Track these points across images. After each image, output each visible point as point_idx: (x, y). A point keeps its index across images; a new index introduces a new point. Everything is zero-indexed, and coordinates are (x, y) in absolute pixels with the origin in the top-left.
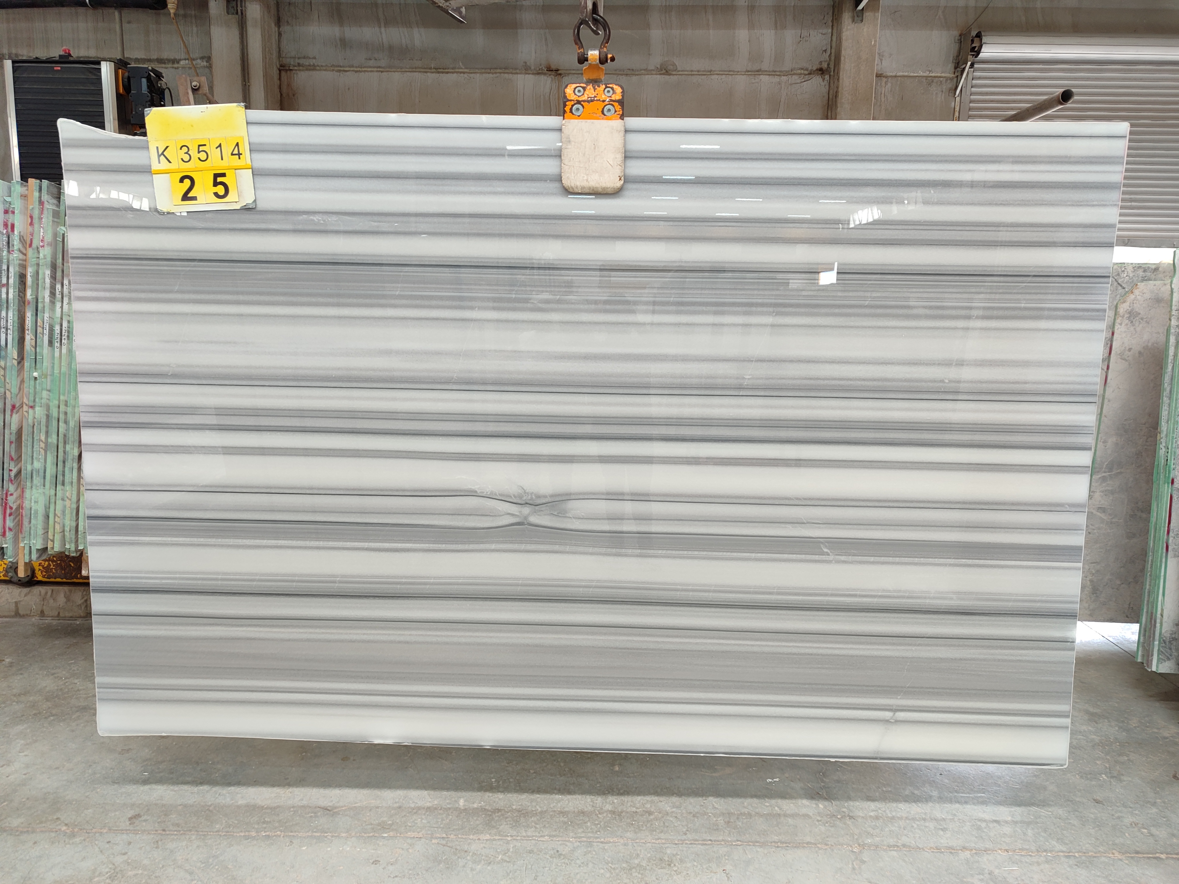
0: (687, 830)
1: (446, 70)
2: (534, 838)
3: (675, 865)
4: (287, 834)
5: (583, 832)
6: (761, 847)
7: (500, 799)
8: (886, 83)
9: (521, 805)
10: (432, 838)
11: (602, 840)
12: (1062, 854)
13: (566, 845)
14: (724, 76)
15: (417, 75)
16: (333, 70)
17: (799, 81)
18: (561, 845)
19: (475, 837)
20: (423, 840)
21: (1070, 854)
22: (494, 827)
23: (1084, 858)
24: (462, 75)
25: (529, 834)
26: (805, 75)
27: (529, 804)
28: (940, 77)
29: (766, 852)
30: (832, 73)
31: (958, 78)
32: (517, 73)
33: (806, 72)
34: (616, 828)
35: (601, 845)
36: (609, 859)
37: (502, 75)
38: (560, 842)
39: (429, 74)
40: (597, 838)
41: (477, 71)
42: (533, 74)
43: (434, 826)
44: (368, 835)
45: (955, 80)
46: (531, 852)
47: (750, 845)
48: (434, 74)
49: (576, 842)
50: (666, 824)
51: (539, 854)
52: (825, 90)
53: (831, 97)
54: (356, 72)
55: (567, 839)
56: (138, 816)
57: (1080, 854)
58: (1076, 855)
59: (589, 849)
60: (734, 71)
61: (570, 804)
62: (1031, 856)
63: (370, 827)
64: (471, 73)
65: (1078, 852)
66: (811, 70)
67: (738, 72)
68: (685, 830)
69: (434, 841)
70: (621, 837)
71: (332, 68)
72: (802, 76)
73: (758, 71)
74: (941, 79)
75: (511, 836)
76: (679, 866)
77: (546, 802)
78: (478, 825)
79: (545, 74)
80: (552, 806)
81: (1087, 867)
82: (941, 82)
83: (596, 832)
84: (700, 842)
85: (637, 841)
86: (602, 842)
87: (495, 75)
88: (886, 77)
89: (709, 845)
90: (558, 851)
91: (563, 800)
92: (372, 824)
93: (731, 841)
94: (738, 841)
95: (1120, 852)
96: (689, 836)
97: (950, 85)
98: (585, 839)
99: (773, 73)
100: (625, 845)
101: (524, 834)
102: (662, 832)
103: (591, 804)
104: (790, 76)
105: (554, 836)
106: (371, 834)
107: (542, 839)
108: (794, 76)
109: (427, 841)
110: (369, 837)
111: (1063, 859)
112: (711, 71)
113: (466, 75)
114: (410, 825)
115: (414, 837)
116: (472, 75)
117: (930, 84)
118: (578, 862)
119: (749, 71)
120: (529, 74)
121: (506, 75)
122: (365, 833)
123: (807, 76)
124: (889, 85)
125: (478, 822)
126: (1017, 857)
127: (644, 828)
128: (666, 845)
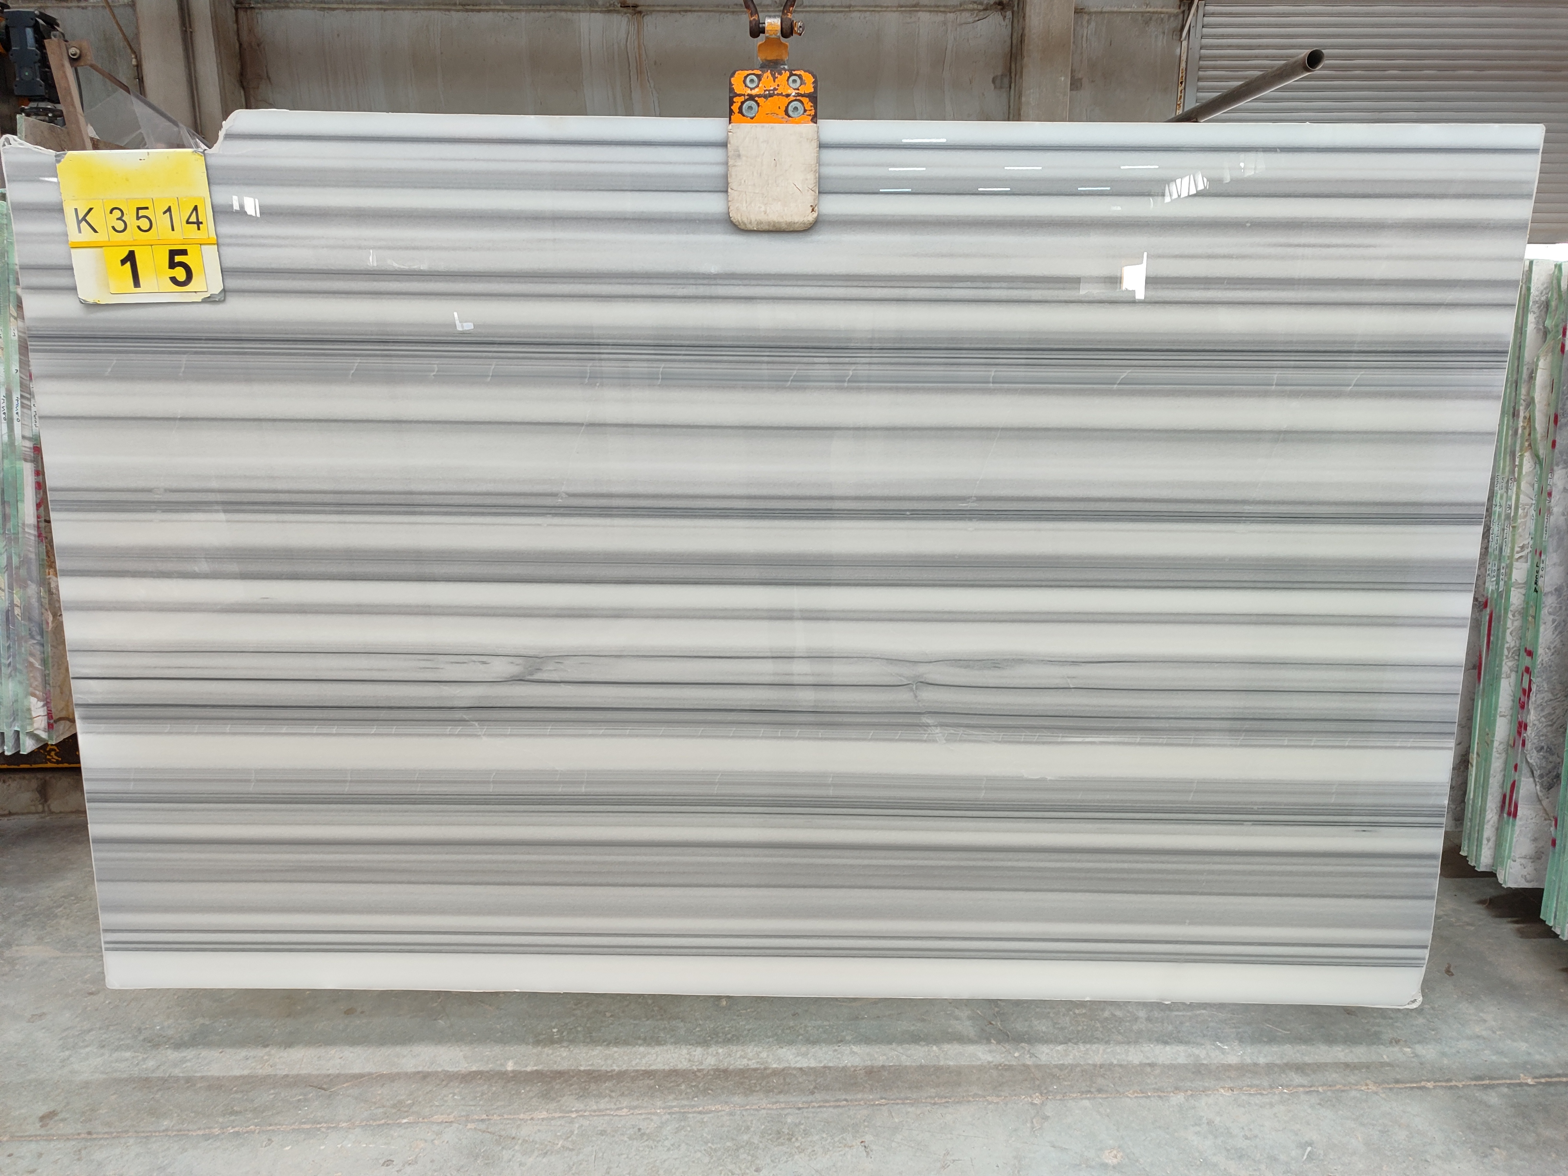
0: (815, 1088)
1: (477, 8)
2: (608, 1112)
3: (797, 1139)
4: (264, 1128)
5: (675, 1099)
6: (912, 1105)
7: (563, 1058)
8: (1089, 22)
9: (592, 1065)
10: (467, 1121)
11: (701, 1109)
12: (1301, 1089)
13: (652, 1120)
14: (868, 13)
15: (436, 14)
16: (314, 8)
17: (971, 20)
18: (644, 1119)
19: (526, 1116)
20: (455, 1125)
21: (1312, 1089)
22: (553, 1099)
23: (1329, 1093)
24: (500, 14)
25: (602, 1106)
26: (980, 11)
27: (603, 1063)
28: (1161, 13)
29: (919, 1112)
30: (1016, 8)
31: (1185, 14)
32: (579, 11)
33: (981, 7)
34: (719, 1091)
35: (699, 1117)
36: (709, 1137)
37: (558, 13)
38: (643, 1116)
39: (453, 13)
40: (694, 1106)
41: (521, 8)
42: (601, 12)
43: (471, 1103)
44: (378, 1123)
45: (1181, 16)
46: (603, 1133)
47: (898, 1104)
48: (460, 13)
49: (665, 1114)
50: (788, 1080)
51: (613, 1136)
52: (1006, 32)
53: (1014, 42)
54: (348, 10)
55: (653, 1110)
56: (52, 1115)
57: (1325, 1088)
58: (1320, 1089)
59: (683, 1124)
60: (881, 7)
61: (659, 1060)
62: (1262, 1094)
63: (381, 1110)
64: (514, 11)
65: (1322, 1086)
66: (988, 4)
67: (888, 7)
68: (812, 1087)
69: (470, 1126)
70: (726, 1102)
71: (312, 5)
72: (976, 12)
73: (914, 6)
74: (1162, 16)
75: (577, 1111)
76: (803, 1140)
77: (626, 1058)
78: (532, 1098)
79: (618, 12)
80: (634, 1063)
81: (1334, 1106)
82: (1162, 19)
83: (693, 1098)
84: (832, 1104)
85: (748, 1107)
86: (700, 1113)
87: (547, 14)
88: (1090, 13)
89: (844, 1106)
90: (639, 1129)
91: (648, 1053)
92: (384, 1107)
93: (872, 1100)
94: (882, 1098)
95: (1375, 1083)
96: (818, 1096)
97: (1175, 24)
98: (677, 1109)
99: (936, 9)
100: (731, 1114)
101: (595, 1107)
102: (780, 1092)
103: (687, 1056)
104: (958, 13)
105: (635, 1108)
106: (383, 1122)
107: (619, 1113)
108: (964, 14)
109: (461, 1127)
110: (379, 1125)
111: (1303, 1097)
112: (850, 6)
113: (506, 14)
114: (437, 1103)
115: (442, 1122)
116: (515, 14)
117: (1147, 23)
118: (667, 1143)
119: (902, 7)
120: (596, 12)
121: (563, 14)
122: (375, 1120)
123: (981, 13)
124: (1093, 24)
125: (531, 1094)
126: (1244, 1097)
127: (758, 1088)
128: (786, 1111)
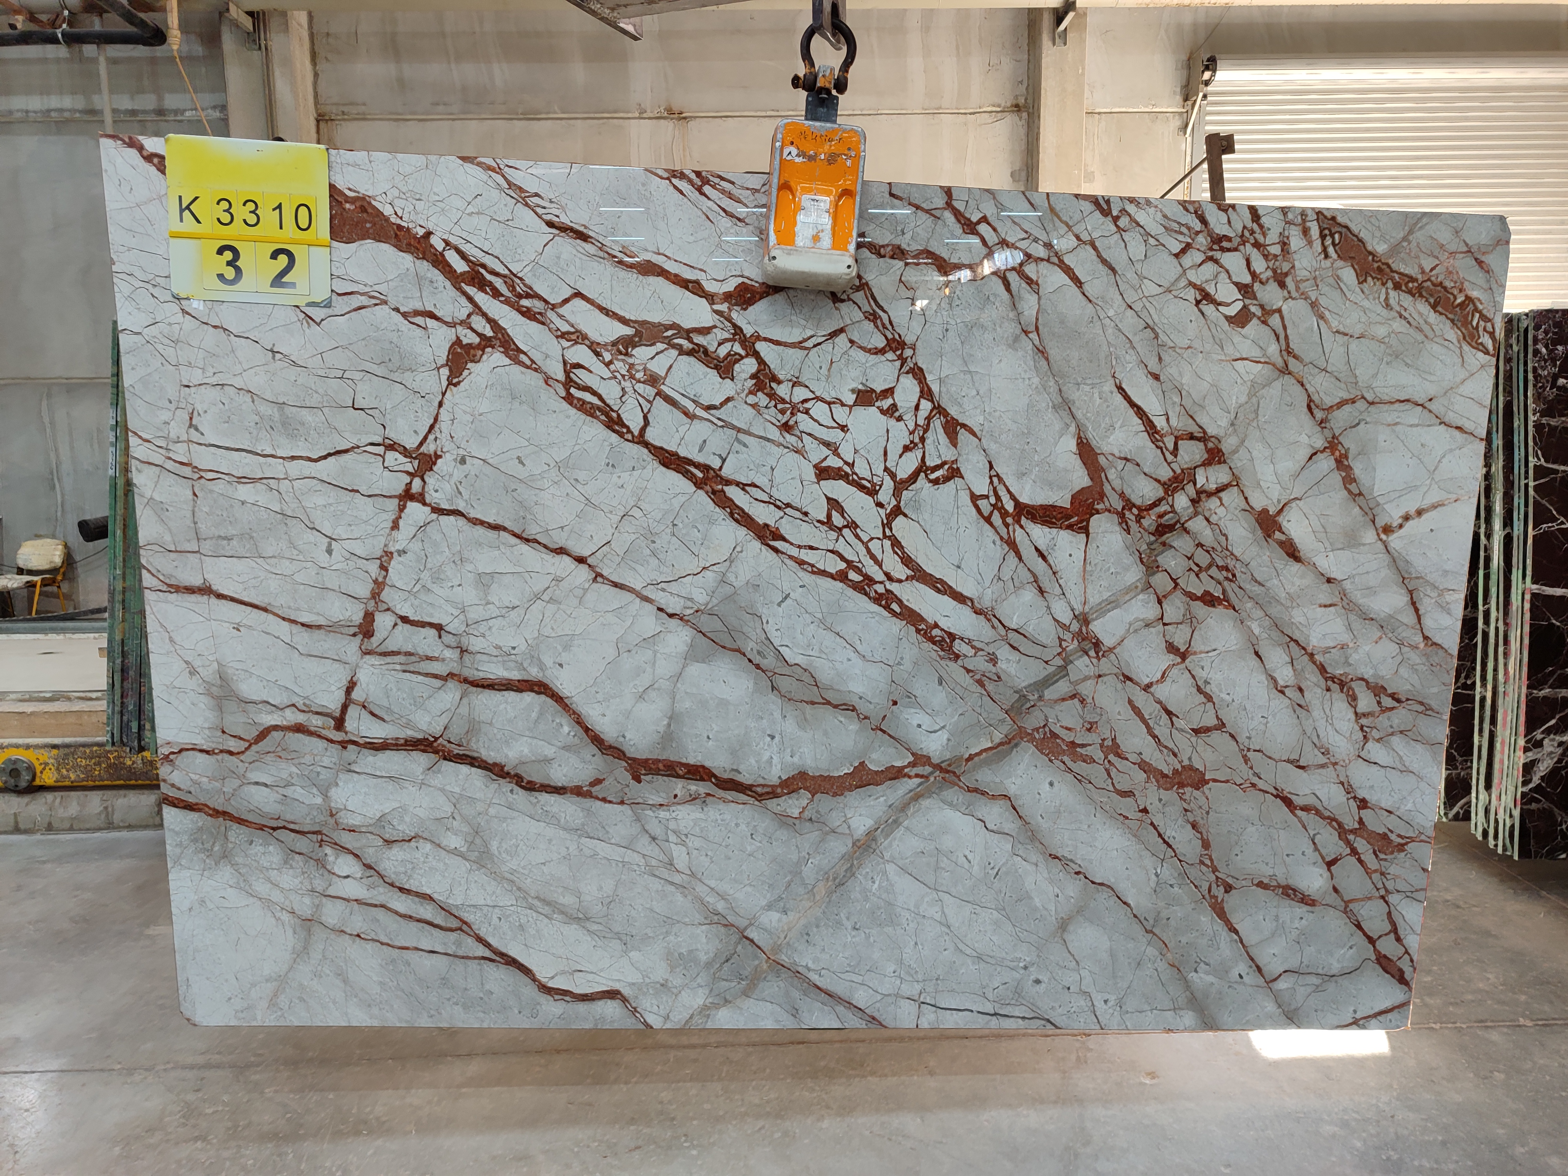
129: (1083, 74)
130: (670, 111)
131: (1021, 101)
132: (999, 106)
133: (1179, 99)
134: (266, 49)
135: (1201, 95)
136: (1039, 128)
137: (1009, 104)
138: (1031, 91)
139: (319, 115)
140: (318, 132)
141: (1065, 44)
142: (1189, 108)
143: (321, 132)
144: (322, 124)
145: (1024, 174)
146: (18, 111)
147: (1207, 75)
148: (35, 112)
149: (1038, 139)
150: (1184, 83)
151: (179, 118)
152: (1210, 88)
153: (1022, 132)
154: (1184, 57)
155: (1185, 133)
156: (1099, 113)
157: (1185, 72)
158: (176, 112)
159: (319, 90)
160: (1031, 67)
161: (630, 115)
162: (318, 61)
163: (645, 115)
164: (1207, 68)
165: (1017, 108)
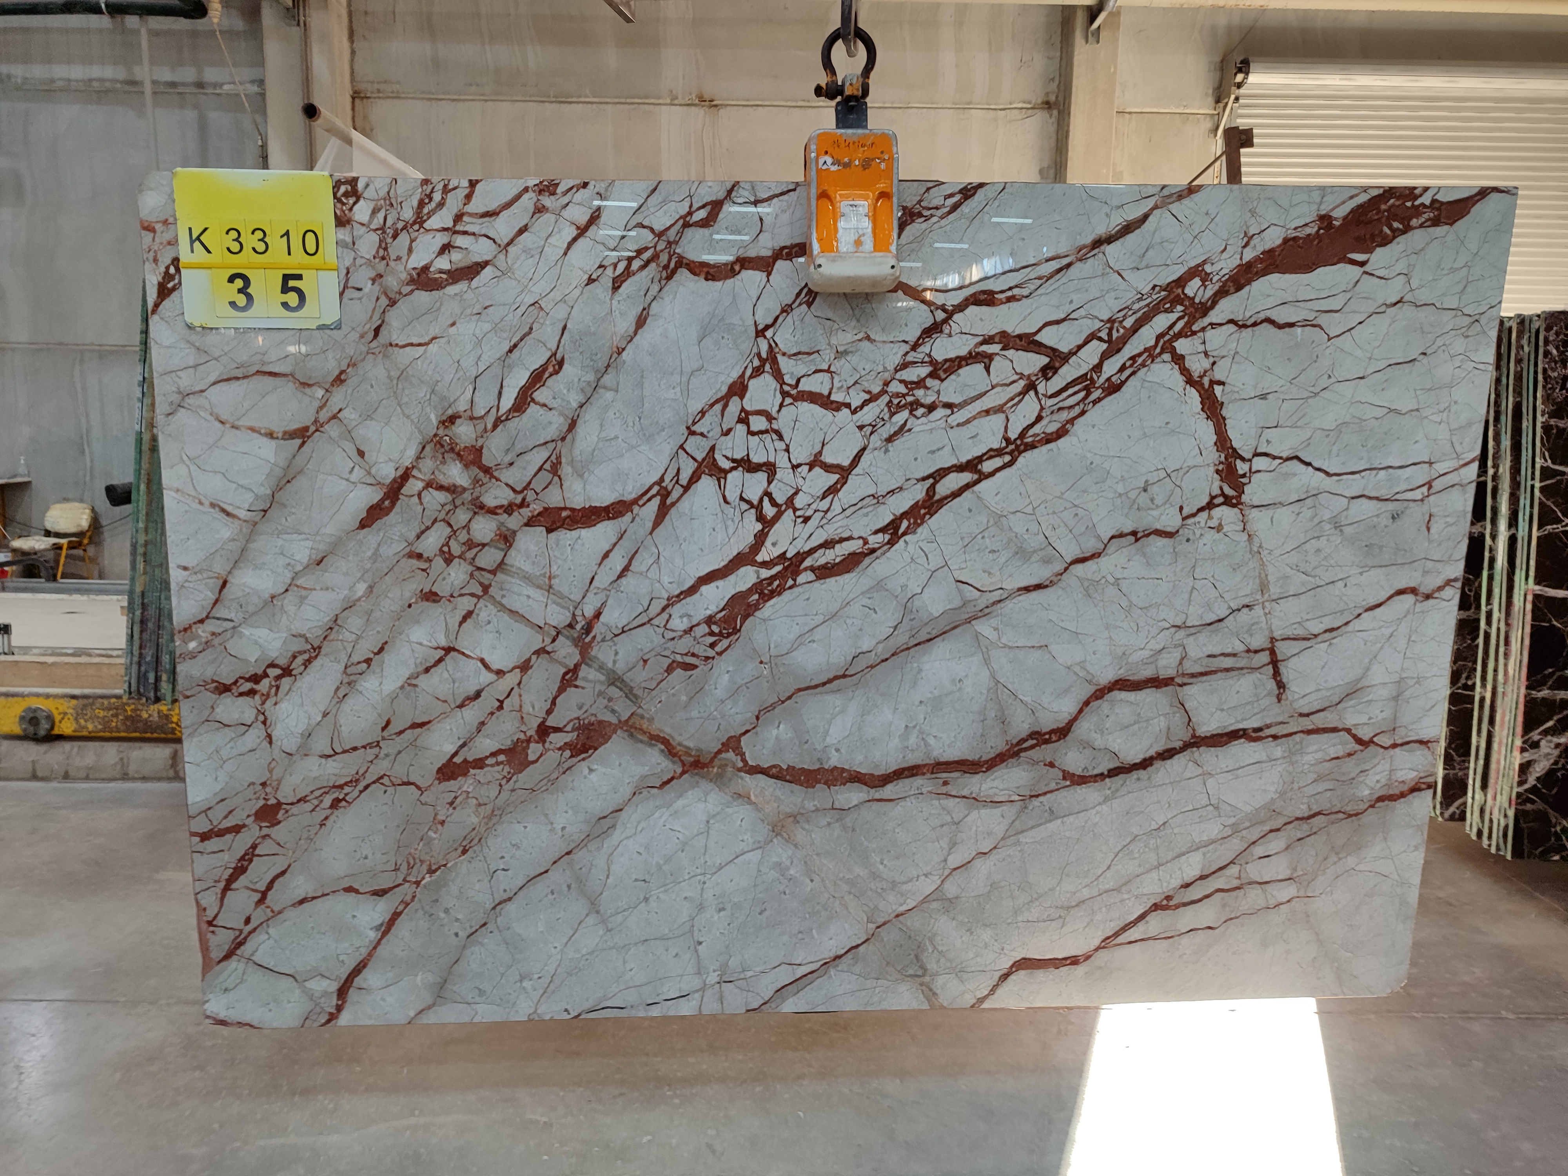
129: (1115, 73)
130: (702, 99)
131: (1052, 98)
132: (1030, 103)
133: (1210, 100)
134: (305, 25)
135: (1233, 97)
136: (1068, 126)
137: (1039, 101)
138: (1062, 88)
139: (355, 92)
140: (353, 109)
141: (1098, 42)
142: (1221, 110)
143: (356, 109)
144: (357, 101)
145: (1052, 172)
146: (60, 79)
147: (1239, 77)
148: (77, 81)
149: (1067, 137)
150: (1216, 86)
151: (218, 91)
152: (1242, 91)
153: (1052, 129)
154: (1218, 59)
155: (1216, 135)
156: (1130, 113)
157: (1218, 74)
158: (215, 85)
159: (356, 67)
160: (1064, 64)
161: (661, 101)
162: (355, 38)
163: (676, 102)
164: (1240, 70)
165: (1047, 105)
